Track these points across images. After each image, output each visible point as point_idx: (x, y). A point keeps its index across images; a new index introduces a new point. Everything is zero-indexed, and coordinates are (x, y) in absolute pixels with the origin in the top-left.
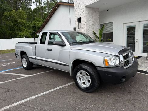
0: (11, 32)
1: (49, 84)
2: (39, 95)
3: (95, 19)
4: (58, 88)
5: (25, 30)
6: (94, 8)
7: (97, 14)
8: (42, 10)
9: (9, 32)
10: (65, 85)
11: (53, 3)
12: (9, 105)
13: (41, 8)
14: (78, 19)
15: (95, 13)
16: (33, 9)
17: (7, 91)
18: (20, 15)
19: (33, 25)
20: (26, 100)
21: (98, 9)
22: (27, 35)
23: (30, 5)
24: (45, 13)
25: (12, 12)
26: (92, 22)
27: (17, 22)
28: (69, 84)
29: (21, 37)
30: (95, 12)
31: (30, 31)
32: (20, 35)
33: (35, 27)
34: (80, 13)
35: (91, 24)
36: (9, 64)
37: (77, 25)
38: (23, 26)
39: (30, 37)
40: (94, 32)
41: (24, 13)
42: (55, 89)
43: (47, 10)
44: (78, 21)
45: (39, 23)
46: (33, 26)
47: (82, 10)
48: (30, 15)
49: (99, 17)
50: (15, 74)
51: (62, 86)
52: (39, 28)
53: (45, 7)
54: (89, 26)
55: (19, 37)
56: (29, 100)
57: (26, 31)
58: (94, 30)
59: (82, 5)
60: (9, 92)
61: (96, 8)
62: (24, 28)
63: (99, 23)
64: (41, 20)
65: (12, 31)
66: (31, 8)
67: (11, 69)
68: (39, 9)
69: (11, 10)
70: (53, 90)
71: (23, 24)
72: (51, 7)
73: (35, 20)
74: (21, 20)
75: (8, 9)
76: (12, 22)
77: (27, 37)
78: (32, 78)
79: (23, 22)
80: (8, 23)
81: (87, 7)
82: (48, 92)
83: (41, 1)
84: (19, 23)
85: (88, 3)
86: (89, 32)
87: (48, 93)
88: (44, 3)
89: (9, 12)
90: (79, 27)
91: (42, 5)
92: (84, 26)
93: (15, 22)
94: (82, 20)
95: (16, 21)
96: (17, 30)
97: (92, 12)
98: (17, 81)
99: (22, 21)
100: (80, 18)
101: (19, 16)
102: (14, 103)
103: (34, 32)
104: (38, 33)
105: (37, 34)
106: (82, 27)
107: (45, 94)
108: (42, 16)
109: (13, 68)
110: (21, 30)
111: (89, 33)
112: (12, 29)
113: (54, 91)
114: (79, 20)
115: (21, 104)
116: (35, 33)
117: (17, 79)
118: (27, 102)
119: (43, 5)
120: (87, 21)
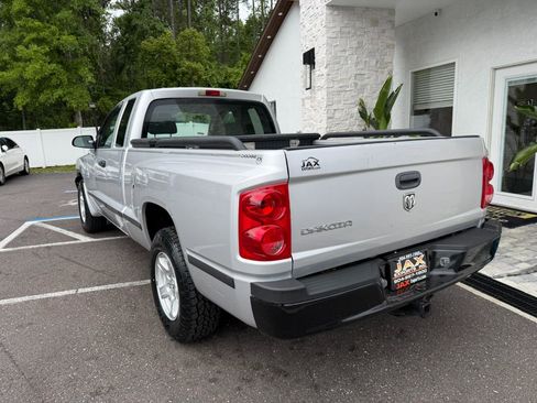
1: (102, 272)
3: (371, 54)
4: (111, 286)
6: (367, 8)
7: (384, 31)
14: (305, 54)
15: (371, 29)
16: (244, 23)
18: (189, 46)
21: (391, 11)
25: (164, 38)
26: (357, 64)
27: (179, 70)
30: (375, 23)
34: (314, 30)
35: (354, 71)
40: (362, 104)
41: (202, 40)
42: (95, 288)
44: (305, 63)
47: (319, 21)
54: (339, 82)
58: (364, 96)
61: (382, 9)
69: (161, 32)
70: (88, 289)
74: (188, 63)
75: (153, 28)
76: (164, 72)
79: (195, 71)
81: (334, 6)
82: (72, 292)
84: (184, 74)
87: (67, 296)
89: (155, 37)
90: (308, 85)
92: (322, 82)
93: (172, 71)
95: (175, 67)
97: (358, 24)
99: (194, 65)
100: (313, 50)
101: (187, 48)
106: (316, 84)
107: (55, 298)
111: (340, 106)
117: (51, 245)
120: (334, 62)
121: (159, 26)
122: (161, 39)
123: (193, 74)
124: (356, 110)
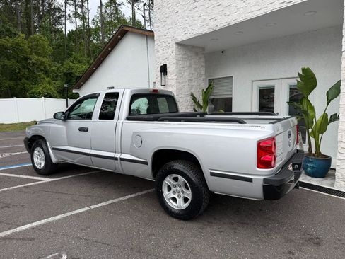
0: (12, 83)
1: (90, 196)
2: (68, 214)
3: (195, 70)
4: (108, 202)
5: (47, 79)
7: (200, 58)
8: (89, 36)
9: (8, 83)
10: (121, 199)
11: (116, 21)
12: (10, 229)
13: (87, 32)
14: (161, 67)
15: (195, 57)
17: (5, 207)
18: (37, 46)
19: (65, 71)
20: (43, 222)
21: (203, 49)
22: (49, 92)
23: (61, 24)
24: (94, 44)
25: (19, 39)
26: (190, 74)
27: (29, 61)
28: (130, 196)
29: (35, 97)
30: (197, 54)
31: (58, 83)
32: (33, 90)
33: (70, 74)
34: (166, 54)
35: (188, 78)
36: (7, 155)
37: (160, 78)
38: (42, 70)
39: (56, 97)
40: (192, 95)
41: (46, 42)
42: (100, 205)
43: (101, 38)
44: (161, 71)
45: (80, 66)
46: (64, 74)
47: (170, 50)
48: (61, 46)
49: (203, 64)
50: (21, 176)
51: (116, 200)
52: (78, 78)
53: (97, 30)
54: (182, 83)
55: (31, 97)
56: (49, 223)
57: (49, 82)
58: (192, 91)
59: (169, 40)
60: (9, 207)
61: (199, 47)
62: (43, 76)
63: (204, 77)
64: (85, 59)
65: (15, 80)
66: (63, 30)
67: (13, 165)
68: (82, 35)
69: (15, 34)
70: (96, 206)
71: (42, 67)
72: (110, 30)
73: (72, 59)
74: (37, 57)
75: (8, 30)
76: (18, 62)
77: (50, 97)
78: (56, 184)
79: (42, 63)
80: (6, 62)
81: (179, 44)
82: (87, 209)
83: (87, 17)
84: (33, 64)
85: (182, 37)
86: (181, 94)
87: (87, 211)
88: (93, 20)
89: (11, 37)
90: (163, 83)
91: (88, 25)
92: (173, 83)
93: (24, 62)
94: (169, 70)
95: (26, 59)
96: (27, 79)
97: (190, 55)
98: (24, 190)
99: (41, 59)
100: (166, 65)
101: (35, 47)
102: (20, 226)
103: (66, 86)
104: (75, 88)
105: (74, 91)
106: (168, 83)
107: (81, 213)
108: (88, 49)
109: (17, 165)
110: (36, 81)
111: (182, 96)
112: (15, 76)
113: (97, 208)
114: (164, 69)
115: (33, 228)
116: (69, 89)
117: (26, 185)
118: (45, 224)
119: (92, 26)
120: (179, 73)
121: (14, 30)
122: (16, 39)
123: (41, 65)
124: (189, 98)
